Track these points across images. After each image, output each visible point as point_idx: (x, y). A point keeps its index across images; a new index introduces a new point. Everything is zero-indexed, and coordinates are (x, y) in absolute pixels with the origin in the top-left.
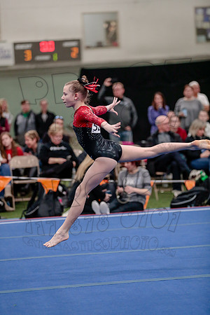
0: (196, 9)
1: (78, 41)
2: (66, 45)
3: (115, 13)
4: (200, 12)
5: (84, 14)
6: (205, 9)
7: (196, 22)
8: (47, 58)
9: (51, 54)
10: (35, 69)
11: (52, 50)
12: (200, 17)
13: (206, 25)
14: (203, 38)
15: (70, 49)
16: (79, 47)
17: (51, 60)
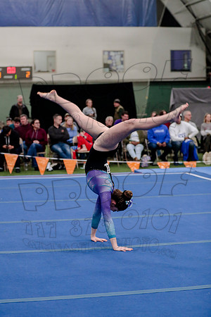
0: (104, 52)
1: (31, 67)
2: (23, 69)
3: (54, 52)
4: (106, 53)
5: (35, 51)
6: (109, 52)
7: (103, 59)
8: (11, 77)
9: (14, 75)
10: (3, 84)
11: (14, 72)
12: (106, 56)
13: (109, 62)
14: (107, 70)
15: (25, 72)
16: (31, 71)
17: (13, 79)
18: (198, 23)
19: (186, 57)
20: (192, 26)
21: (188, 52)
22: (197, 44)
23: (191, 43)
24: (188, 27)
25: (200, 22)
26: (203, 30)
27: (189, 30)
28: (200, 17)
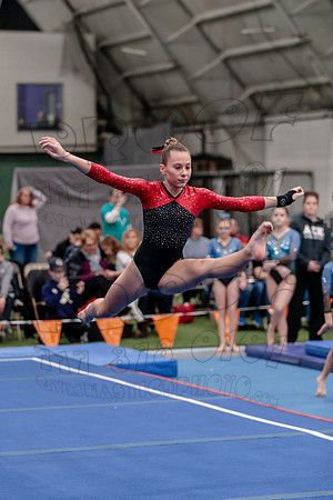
18: (78, 24)
19: (52, 98)
20: (66, 29)
21: (56, 89)
22: (76, 70)
23: (63, 67)
24: (56, 31)
25: (84, 19)
26: (90, 39)
27: (59, 38)
28: (83, 10)
